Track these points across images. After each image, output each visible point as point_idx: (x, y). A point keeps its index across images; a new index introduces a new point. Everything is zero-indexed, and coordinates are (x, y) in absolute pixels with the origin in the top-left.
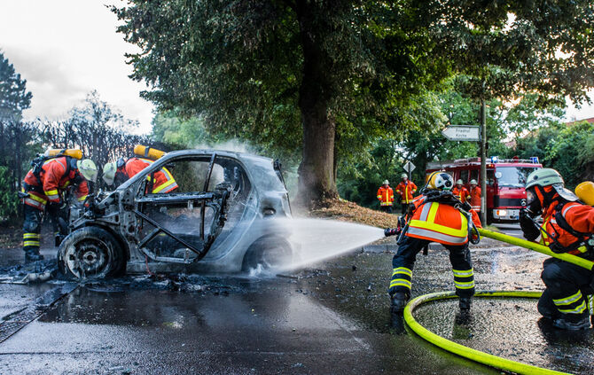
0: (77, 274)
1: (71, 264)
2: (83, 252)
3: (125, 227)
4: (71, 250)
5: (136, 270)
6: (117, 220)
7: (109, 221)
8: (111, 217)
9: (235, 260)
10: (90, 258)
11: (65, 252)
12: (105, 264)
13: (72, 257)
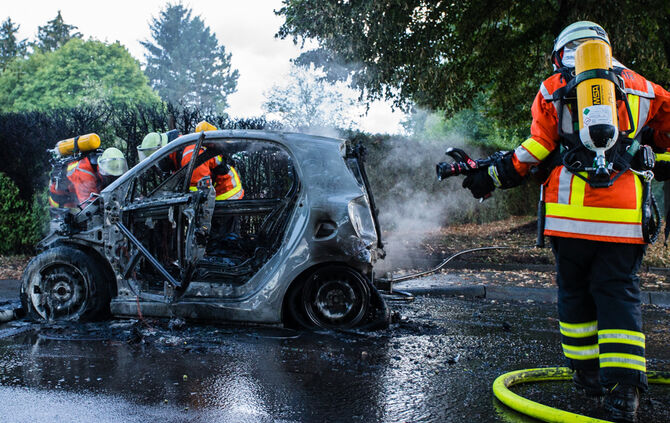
0: (43, 314)
1: (35, 298)
2: (52, 283)
3: (110, 247)
4: (36, 280)
5: (125, 311)
6: (100, 238)
7: (88, 238)
8: (92, 234)
9: (271, 304)
10: (62, 291)
11: (29, 282)
12: (80, 300)
13: (37, 291)
